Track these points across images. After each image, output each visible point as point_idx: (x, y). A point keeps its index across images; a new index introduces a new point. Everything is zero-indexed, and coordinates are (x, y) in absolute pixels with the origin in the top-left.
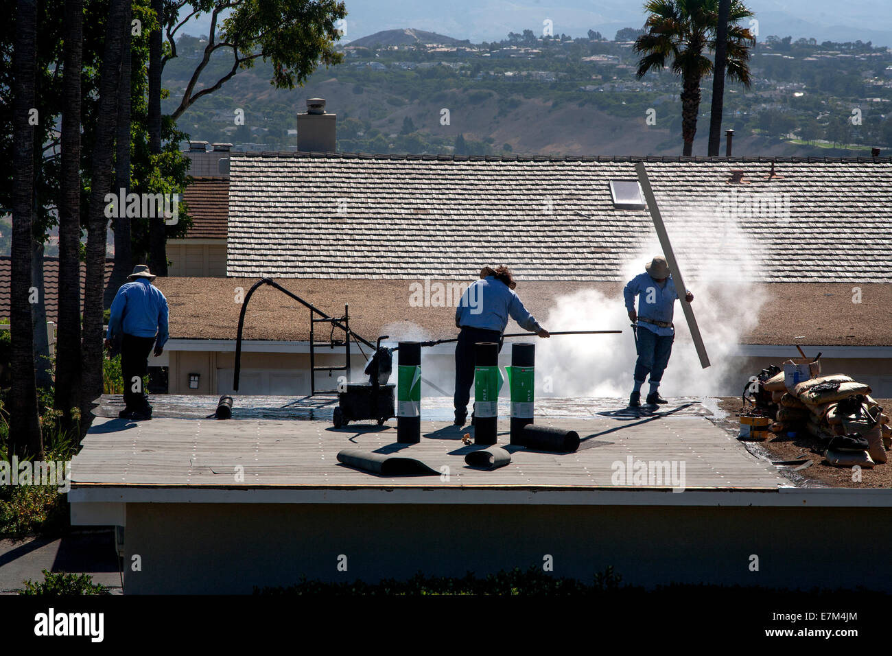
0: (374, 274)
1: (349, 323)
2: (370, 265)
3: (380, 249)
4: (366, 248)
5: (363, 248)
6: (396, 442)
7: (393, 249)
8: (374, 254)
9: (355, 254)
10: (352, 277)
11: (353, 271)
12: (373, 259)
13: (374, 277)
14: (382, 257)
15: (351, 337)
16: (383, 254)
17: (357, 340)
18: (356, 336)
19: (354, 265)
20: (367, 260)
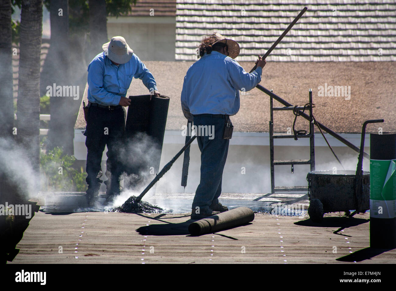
0: (341, 55)
1: (313, 112)
2: (336, 46)
3: (348, 26)
4: (332, 26)
5: (328, 26)
6: (369, 246)
7: (362, 26)
8: (341, 33)
9: (319, 33)
10: (316, 59)
11: (317, 52)
12: (340, 39)
13: (340, 59)
14: (350, 36)
15: (315, 127)
16: (350, 32)
17: (323, 131)
18: (321, 126)
19: (318, 46)
20: (333, 39)
